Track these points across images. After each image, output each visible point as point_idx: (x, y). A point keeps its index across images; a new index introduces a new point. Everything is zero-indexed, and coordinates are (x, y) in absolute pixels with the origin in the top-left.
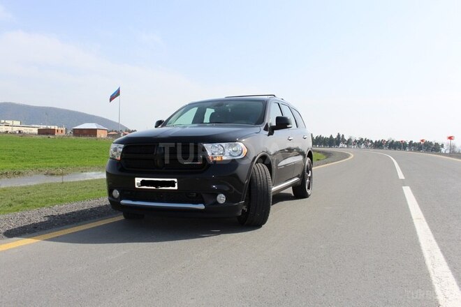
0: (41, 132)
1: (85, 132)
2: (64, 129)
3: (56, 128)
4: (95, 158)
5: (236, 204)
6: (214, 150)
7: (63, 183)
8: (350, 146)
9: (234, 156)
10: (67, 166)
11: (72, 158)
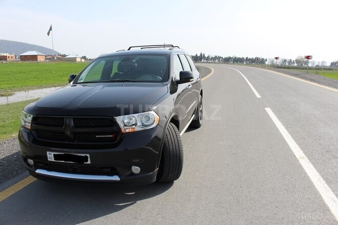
1: (29, 57)
2: (13, 55)
3: (8, 55)
5: (151, 173)
6: (126, 121)
7: (8, 105)
8: (208, 61)
9: (146, 126)
10: (14, 87)
11: (18, 80)
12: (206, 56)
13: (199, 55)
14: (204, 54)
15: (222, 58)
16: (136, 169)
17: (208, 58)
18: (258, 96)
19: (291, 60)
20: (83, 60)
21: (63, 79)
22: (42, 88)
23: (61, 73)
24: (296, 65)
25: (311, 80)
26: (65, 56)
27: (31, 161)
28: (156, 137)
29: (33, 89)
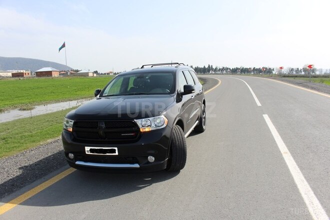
0: (14, 75)
1: (44, 73)
2: (29, 72)
3: (24, 71)
4: (53, 94)
5: (162, 162)
6: (143, 123)
7: (32, 118)
8: (216, 72)
9: (159, 126)
10: (34, 102)
11: (37, 95)
12: (214, 67)
13: (207, 67)
14: (212, 66)
15: (230, 69)
16: (151, 159)
17: (216, 70)
18: (259, 104)
19: (298, 69)
20: (95, 75)
21: (77, 93)
22: (59, 102)
23: (76, 88)
24: (303, 73)
25: (312, 88)
26: (77, 71)
27: (71, 155)
28: (165, 136)
29: (51, 103)
